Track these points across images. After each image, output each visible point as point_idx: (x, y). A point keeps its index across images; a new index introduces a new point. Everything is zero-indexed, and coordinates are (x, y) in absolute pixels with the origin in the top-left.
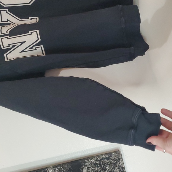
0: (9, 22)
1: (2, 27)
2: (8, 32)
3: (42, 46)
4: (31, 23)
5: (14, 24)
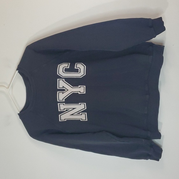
1: (59, 93)
2: (64, 99)
3: (86, 113)
4: (80, 92)
5: (68, 90)
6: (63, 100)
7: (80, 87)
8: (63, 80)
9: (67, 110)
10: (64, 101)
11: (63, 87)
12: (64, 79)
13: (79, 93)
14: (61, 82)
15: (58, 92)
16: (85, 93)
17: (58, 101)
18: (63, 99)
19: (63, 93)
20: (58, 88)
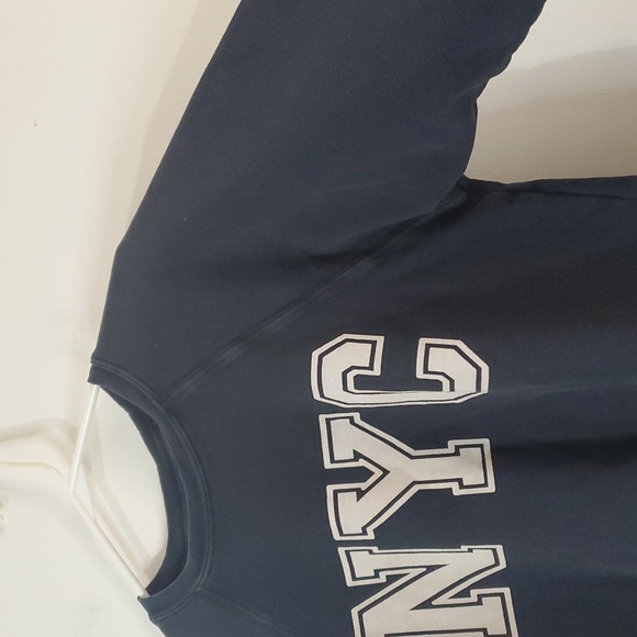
0: (361, 463)
1: (336, 493)
2: (370, 530)
3: (506, 591)
4: (460, 481)
5: (386, 472)
6: (364, 532)
7: (457, 448)
8: (352, 419)
9: (391, 579)
10: (371, 536)
11: (357, 456)
12: (357, 416)
13: (457, 491)
14: (341, 428)
15: (330, 489)
16: (491, 488)
17: (337, 536)
18: (364, 529)
19: (360, 494)
20: (328, 465)
